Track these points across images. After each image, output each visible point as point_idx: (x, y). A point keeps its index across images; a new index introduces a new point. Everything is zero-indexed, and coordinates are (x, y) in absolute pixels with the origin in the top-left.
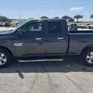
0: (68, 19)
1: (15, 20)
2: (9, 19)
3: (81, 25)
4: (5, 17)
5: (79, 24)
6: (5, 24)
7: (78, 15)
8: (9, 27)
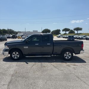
0: (68, 31)
1: (20, 32)
2: (15, 32)
3: (79, 37)
4: (12, 30)
5: (78, 36)
6: (12, 36)
7: (78, 27)
8: (15, 38)
